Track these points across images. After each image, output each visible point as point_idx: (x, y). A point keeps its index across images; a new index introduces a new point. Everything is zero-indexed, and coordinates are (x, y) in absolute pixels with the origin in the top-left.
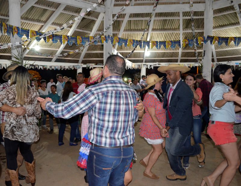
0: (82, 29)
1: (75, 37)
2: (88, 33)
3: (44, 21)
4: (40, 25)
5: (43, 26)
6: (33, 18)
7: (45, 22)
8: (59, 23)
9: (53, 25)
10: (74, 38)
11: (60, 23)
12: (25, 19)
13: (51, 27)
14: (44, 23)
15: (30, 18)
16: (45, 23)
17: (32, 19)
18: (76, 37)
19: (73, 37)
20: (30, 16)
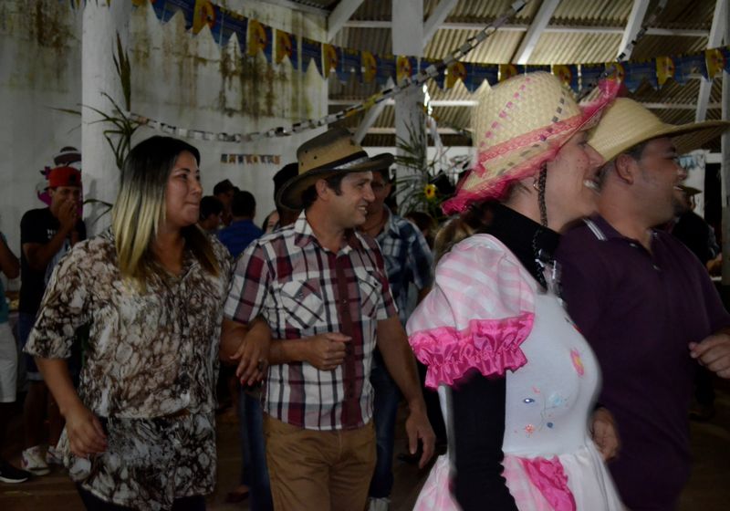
0: (672, 25)
1: (649, 61)
2: (698, 38)
3: (527, 17)
4: (514, 32)
5: (524, 34)
6: (491, 12)
7: (530, 21)
8: (580, 18)
9: (554, 25)
10: (645, 65)
11: (583, 17)
12: (466, 22)
13: (556, 34)
14: (527, 26)
15: (481, 16)
16: (530, 23)
17: (488, 16)
18: (654, 60)
19: (642, 60)
20: (478, 9)
